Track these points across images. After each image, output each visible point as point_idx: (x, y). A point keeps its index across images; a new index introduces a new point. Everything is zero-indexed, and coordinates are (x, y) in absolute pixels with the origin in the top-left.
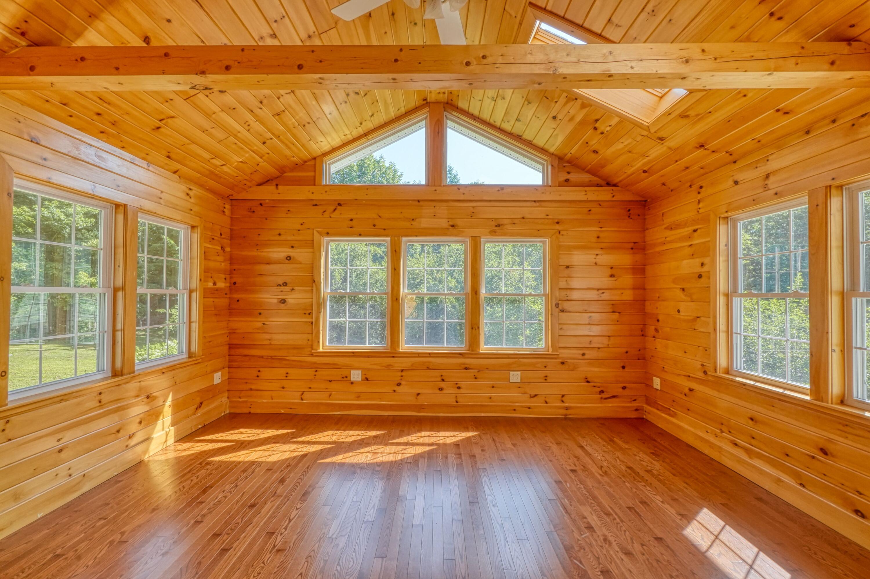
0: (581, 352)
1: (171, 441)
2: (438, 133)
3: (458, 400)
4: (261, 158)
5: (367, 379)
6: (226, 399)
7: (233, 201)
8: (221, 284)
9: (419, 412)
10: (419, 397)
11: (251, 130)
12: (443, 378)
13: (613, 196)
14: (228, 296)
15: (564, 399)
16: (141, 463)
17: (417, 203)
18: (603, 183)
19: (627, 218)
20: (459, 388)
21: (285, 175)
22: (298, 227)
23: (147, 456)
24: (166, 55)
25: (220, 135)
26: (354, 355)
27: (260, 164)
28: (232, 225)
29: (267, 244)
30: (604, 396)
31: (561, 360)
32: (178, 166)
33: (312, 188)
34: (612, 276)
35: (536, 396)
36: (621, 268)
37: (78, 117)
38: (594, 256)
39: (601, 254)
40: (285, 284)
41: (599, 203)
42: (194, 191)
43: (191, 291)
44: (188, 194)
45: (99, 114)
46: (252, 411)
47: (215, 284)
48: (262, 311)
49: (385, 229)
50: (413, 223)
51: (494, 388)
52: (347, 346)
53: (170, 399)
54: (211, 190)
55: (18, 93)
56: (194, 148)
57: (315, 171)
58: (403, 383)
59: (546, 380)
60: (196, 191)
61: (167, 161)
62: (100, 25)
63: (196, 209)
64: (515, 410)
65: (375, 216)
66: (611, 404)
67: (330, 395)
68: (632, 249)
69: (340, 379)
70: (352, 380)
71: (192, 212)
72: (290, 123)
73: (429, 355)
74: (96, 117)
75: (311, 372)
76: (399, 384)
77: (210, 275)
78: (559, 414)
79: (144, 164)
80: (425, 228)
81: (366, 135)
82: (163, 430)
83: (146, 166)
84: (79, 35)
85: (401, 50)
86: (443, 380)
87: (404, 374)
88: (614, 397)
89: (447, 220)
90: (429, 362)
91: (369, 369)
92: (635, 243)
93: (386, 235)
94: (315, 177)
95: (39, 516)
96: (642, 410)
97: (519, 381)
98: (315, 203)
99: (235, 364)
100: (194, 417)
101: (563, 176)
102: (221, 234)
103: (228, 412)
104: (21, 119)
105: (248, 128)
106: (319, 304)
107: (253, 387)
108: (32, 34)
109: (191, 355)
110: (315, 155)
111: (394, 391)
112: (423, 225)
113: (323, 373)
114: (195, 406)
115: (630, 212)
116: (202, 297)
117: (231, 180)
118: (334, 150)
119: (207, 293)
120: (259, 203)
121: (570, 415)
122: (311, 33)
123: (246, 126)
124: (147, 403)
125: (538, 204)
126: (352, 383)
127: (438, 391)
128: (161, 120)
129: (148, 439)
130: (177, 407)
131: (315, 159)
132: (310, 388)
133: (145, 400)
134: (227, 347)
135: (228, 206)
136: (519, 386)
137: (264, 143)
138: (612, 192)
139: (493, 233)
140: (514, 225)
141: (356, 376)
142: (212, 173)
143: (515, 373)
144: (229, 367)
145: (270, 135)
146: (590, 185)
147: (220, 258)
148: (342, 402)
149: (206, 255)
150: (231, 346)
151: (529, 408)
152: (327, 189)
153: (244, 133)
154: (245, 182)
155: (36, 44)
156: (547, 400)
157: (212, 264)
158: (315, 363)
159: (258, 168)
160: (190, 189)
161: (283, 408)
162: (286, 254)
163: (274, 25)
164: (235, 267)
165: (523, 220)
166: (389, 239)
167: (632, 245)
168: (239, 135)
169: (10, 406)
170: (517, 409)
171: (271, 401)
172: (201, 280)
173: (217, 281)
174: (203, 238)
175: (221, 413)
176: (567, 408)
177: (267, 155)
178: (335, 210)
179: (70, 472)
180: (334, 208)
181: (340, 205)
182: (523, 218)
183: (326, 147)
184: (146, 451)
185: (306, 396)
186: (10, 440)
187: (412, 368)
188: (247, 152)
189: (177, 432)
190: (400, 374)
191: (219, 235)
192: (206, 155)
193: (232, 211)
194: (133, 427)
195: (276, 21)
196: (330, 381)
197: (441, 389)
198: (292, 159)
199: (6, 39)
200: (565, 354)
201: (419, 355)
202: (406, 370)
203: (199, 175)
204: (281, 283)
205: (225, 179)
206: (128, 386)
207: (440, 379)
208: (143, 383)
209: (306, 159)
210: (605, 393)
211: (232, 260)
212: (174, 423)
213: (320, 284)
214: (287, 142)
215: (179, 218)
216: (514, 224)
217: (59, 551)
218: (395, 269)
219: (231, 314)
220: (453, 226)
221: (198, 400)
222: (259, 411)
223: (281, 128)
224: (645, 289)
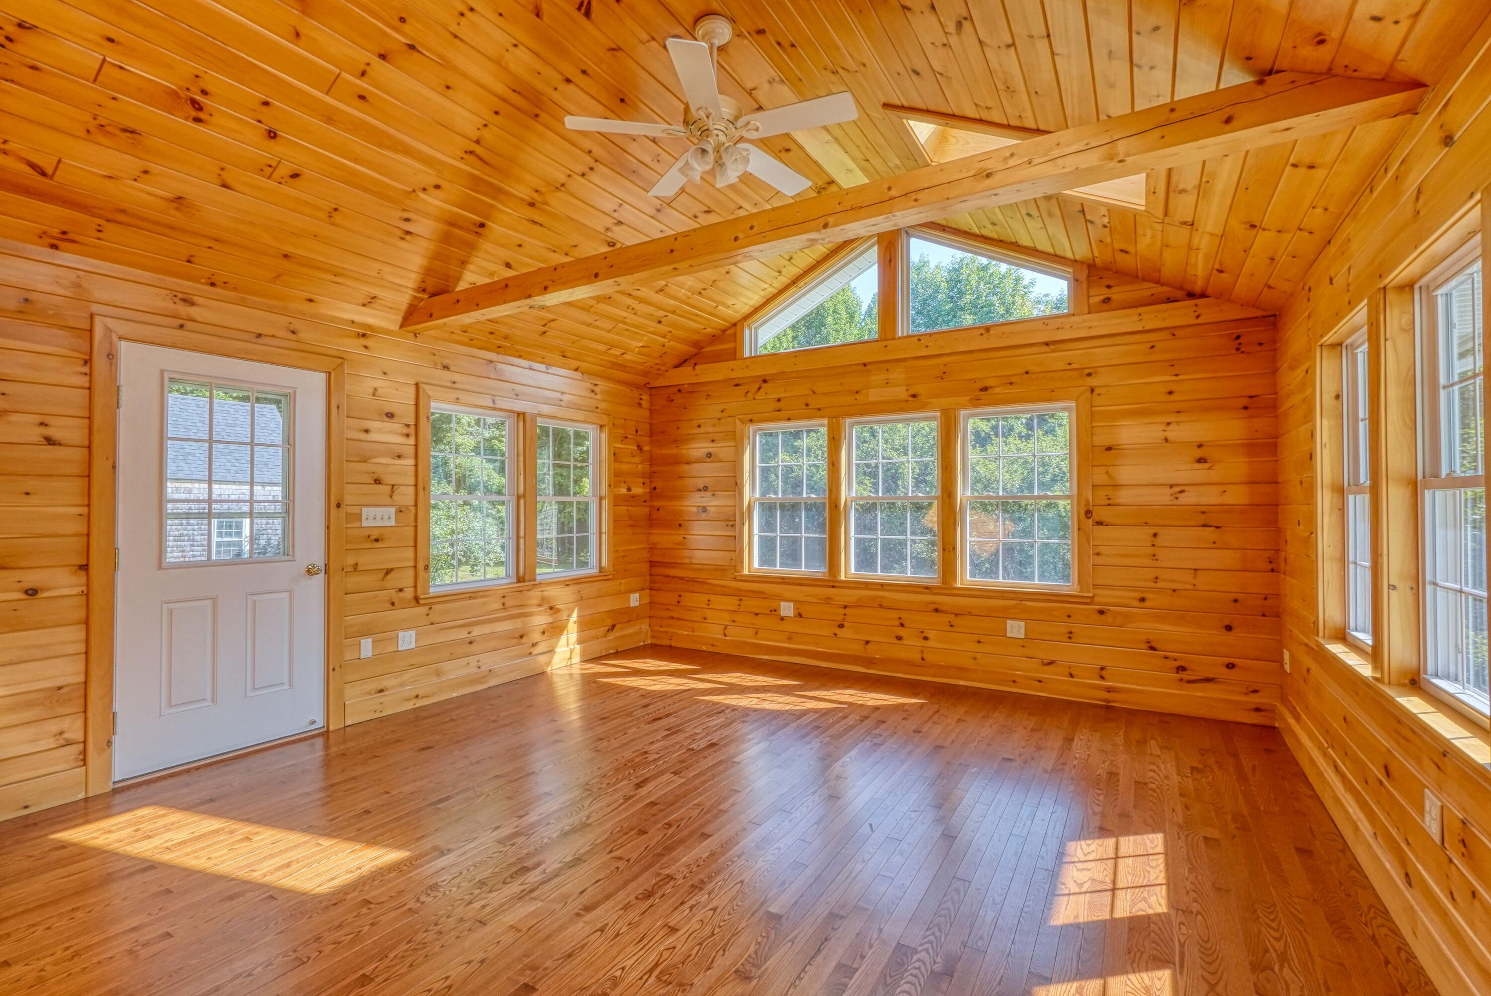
0: (1138, 595)
1: (576, 659)
2: (890, 261)
3: (925, 656)
4: (664, 337)
5: (800, 615)
6: (648, 627)
7: (653, 390)
8: (638, 490)
9: (868, 668)
10: (869, 646)
11: (638, 313)
12: (902, 621)
13: (1198, 317)
14: (648, 504)
15: (1104, 673)
16: (543, 673)
17: (863, 368)
18: (1179, 294)
19: (1234, 352)
20: (926, 638)
21: (704, 350)
22: (719, 415)
23: (549, 669)
24: (506, 286)
25: (608, 325)
26: (784, 581)
27: (666, 345)
28: (651, 418)
29: (690, 438)
30: (1185, 675)
31: (1097, 607)
32: (577, 364)
33: (731, 364)
34: (1201, 460)
35: (1051, 663)
36: (1222, 446)
37: (477, 339)
38: (1163, 427)
39: (1178, 423)
40: (705, 488)
41: (1172, 331)
42: (600, 387)
43: (601, 499)
44: (593, 391)
45: (492, 333)
46: (673, 644)
47: (629, 489)
48: (682, 522)
49: (819, 409)
50: (858, 396)
51: (981, 645)
52: (779, 569)
53: (575, 615)
54: (621, 382)
55: (432, 333)
56: (584, 342)
57: (735, 341)
58: (846, 624)
59: (1070, 638)
60: (603, 385)
61: (564, 360)
62: (471, 267)
63: (603, 406)
64: (1014, 681)
65: (808, 392)
66: (1199, 692)
67: (756, 633)
68: (1246, 408)
69: (767, 612)
70: (782, 614)
71: (598, 410)
72: (680, 294)
73: (880, 587)
74: (491, 336)
75: (734, 601)
76: (841, 626)
77: (623, 479)
78: (1097, 697)
79: (542, 367)
80: (875, 403)
81: (794, 282)
82: (568, 645)
83: (544, 369)
84: (458, 279)
85: (676, 239)
86: (902, 625)
87: (847, 611)
88: (1208, 680)
89: (905, 388)
90: (883, 597)
91: (802, 602)
92: (1251, 397)
93: (822, 417)
94: (735, 348)
95: (455, 695)
96: (1274, 711)
97: (1023, 637)
98: (736, 382)
99: (657, 586)
100: (604, 639)
101: (1098, 294)
102: (637, 431)
103: (649, 642)
104: (436, 352)
105: (634, 312)
106: (742, 514)
107: (675, 615)
108: (430, 289)
109: (601, 569)
110: (733, 321)
111: (835, 634)
112: (871, 399)
113: (750, 604)
114: (606, 628)
115: (1241, 340)
116: (612, 504)
117: (640, 367)
118: (756, 310)
119: (617, 501)
120: (676, 389)
121: (1113, 701)
122: (659, 207)
123: (630, 310)
124: (551, 615)
125: (1052, 347)
126: (782, 619)
127: (896, 641)
128: (544, 326)
129: (551, 651)
130: (584, 625)
131: (735, 325)
132: (734, 621)
133: (548, 611)
134: (647, 565)
135: (645, 397)
136: (1022, 644)
137: (660, 322)
138: (1195, 308)
139: (976, 402)
140: (1010, 386)
141: (787, 609)
142: (615, 364)
143: (1016, 623)
144: (651, 589)
145: (663, 313)
146: (1153, 301)
147: (637, 459)
148: (771, 643)
149: (616, 456)
150: (653, 564)
151: (1040, 681)
152: (748, 362)
153: (631, 318)
154: (658, 367)
155: (433, 295)
156: (1073, 673)
157: (625, 467)
158: (739, 590)
159: (665, 349)
160: (596, 385)
161: (704, 644)
162: (706, 451)
163: (615, 215)
164: (655, 469)
165: (1026, 376)
166: (825, 421)
167: (1244, 401)
168: (626, 320)
169: (431, 595)
170: (1017, 680)
171: (691, 633)
172: (610, 486)
173: (631, 486)
174: (611, 438)
175: (640, 641)
176: (1109, 690)
177: (669, 334)
178: (760, 388)
179: (480, 664)
180: (757, 386)
181: (765, 381)
182: (1027, 373)
183: (746, 310)
184: (549, 663)
185: (730, 630)
186: (432, 624)
187: (859, 605)
188: (645, 335)
189: (583, 653)
190: (842, 611)
191: (634, 432)
192: (602, 348)
193: (651, 404)
194: (536, 636)
195: (615, 211)
196: (757, 614)
197: (899, 638)
198: (704, 331)
199: (415, 297)
200: (1104, 597)
201: (867, 586)
202: (851, 607)
203: (602, 369)
204: (701, 487)
205: (632, 367)
206: (531, 593)
207: (897, 623)
208: (545, 593)
209: (723, 328)
210: (1188, 672)
211: (652, 461)
212: (580, 641)
213: (743, 486)
214: (687, 315)
215: (582, 418)
216: (1011, 383)
217: (455, 718)
218: (833, 464)
219: (651, 526)
220: (914, 396)
221: (609, 622)
222: (680, 645)
223: (672, 302)
224: (1278, 483)
